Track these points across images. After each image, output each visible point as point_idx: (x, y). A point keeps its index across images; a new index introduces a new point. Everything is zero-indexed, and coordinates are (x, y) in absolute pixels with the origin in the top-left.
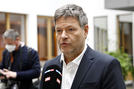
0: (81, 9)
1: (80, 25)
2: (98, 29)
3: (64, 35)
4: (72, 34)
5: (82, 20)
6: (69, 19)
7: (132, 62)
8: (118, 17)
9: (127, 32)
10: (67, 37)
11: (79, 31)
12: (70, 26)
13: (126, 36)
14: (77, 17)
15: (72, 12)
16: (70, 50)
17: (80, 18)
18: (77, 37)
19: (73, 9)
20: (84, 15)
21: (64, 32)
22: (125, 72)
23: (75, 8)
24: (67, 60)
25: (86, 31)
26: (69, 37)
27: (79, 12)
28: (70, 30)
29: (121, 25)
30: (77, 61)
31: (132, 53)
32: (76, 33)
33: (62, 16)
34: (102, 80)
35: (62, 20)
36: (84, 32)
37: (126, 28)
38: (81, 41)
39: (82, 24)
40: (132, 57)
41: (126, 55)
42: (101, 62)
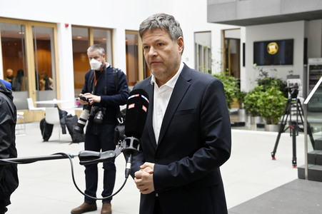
0: (172, 18)
1: (171, 38)
3: (152, 52)
4: (162, 49)
5: (173, 31)
6: (155, 32)
7: (239, 87)
8: (223, 31)
9: (234, 51)
10: (155, 54)
11: (171, 46)
12: (158, 41)
13: (232, 55)
14: (167, 28)
15: (160, 22)
16: (162, 69)
17: (170, 29)
18: (168, 52)
19: (161, 20)
20: (176, 25)
22: (230, 97)
23: (163, 17)
24: (160, 83)
25: (181, 44)
26: (158, 55)
27: (168, 22)
28: (159, 45)
29: (226, 41)
30: (171, 83)
31: (239, 77)
32: (167, 48)
33: (147, 29)
34: (201, 106)
35: (147, 34)
36: (177, 46)
37: (233, 45)
38: (175, 57)
39: (173, 36)
40: (239, 80)
41: (231, 78)
42: (200, 84)
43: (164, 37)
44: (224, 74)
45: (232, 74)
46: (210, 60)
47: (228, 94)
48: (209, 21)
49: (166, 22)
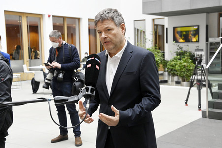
1: (116, 25)
2: (138, 30)
3: (104, 35)
5: (116, 20)
7: (164, 57)
8: (153, 20)
9: (161, 33)
10: (106, 36)
12: (107, 27)
13: (159, 36)
15: (107, 15)
18: (115, 35)
19: (108, 13)
20: (118, 15)
21: (103, 33)
22: (157, 64)
23: (110, 11)
25: (123, 28)
26: (108, 37)
27: (113, 14)
28: (108, 30)
29: (155, 27)
31: (164, 50)
37: (159, 29)
38: (119, 37)
40: (164, 53)
41: (159, 51)
43: (111, 25)
44: (154, 48)
45: (159, 49)
46: (145, 39)
47: (157, 62)
48: (144, 13)
49: (111, 15)
